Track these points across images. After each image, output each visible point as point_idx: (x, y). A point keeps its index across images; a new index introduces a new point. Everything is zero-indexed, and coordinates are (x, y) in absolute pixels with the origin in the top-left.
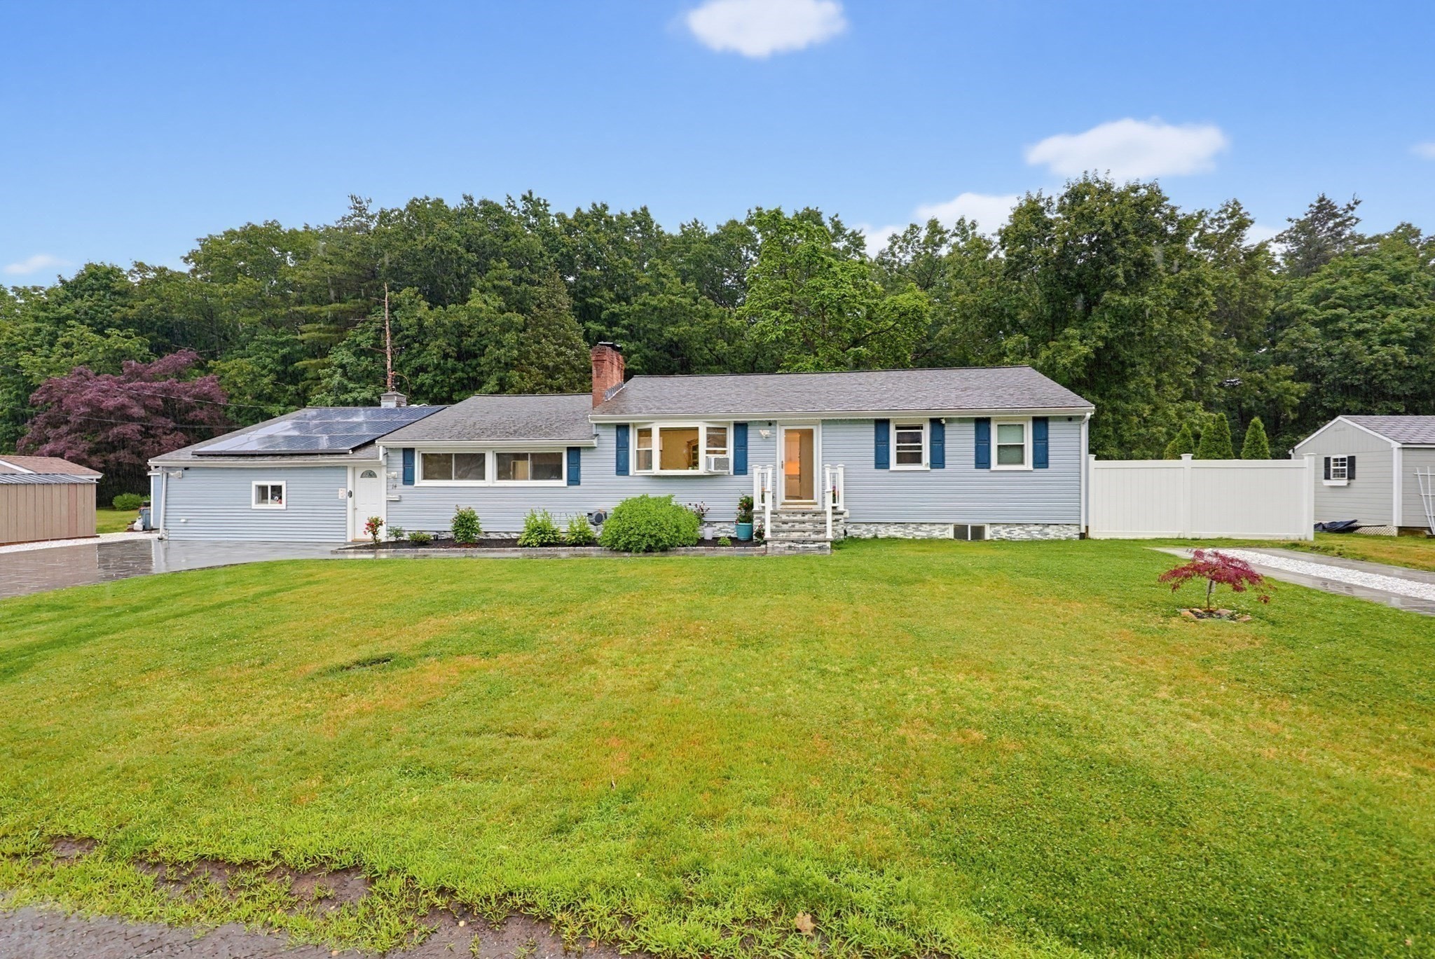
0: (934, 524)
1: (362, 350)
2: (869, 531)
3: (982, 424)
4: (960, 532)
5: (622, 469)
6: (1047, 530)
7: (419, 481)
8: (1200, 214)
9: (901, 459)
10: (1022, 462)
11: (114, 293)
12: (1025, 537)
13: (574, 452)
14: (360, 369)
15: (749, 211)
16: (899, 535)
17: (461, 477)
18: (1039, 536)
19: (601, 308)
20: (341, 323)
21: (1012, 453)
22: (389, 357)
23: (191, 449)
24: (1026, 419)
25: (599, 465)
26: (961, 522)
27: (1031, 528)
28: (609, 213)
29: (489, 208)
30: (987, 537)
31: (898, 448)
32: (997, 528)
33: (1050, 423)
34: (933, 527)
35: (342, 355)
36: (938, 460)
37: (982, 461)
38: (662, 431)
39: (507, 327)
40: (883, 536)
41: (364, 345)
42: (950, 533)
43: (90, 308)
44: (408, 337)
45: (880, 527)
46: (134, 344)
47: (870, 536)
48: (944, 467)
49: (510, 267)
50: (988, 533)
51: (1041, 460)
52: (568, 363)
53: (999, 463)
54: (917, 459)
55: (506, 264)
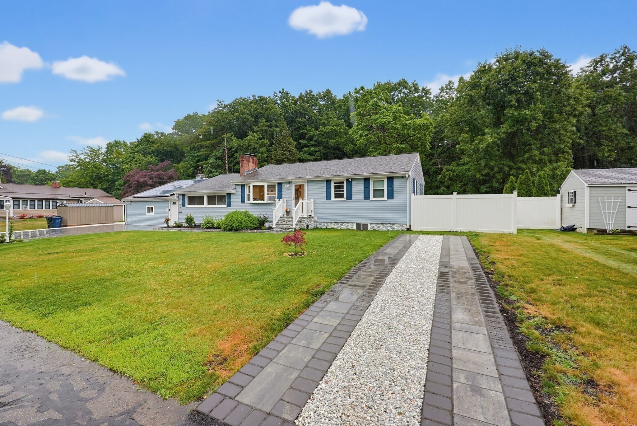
0: (348, 223)
1: (218, 157)
2: (324, 225)
3: (367, 180)
4: (358, 225)
5: (243, 201)
6: (394, 226)
7: (187, 206)
8: (602, 56)
9: (336, 196)
10: (383, 197)
11: (151, 143)
12: (385, 229)
13: (229, 194)
14: (217, 164)
15: (374, 85)
16: (335, 227)
17: (198, 204)
18: (390, 229)
19: (306, 134)
20: (213, 147)
21: (378, 193)
22: (227, 159)
23: (132, 196)
24: (384, 178)
25: (236, 200)
26: (359, 222)
27: (387, 225)
28: (312, 94)
29: (262, 99)
30: (369, 229)
31: (335, 191)
32: (373, 225)
33: (394, 180)
34: (348, 224)
35: (211, 160)
36: (349, 197)
37: (367, 197)
38: (253, 186)
39: (262, 146)
40: (329, 228)
41: (218, 156)
42: (355, 227)
43: (143, 148)
44: (233, 151)
45: (329, 224)
46: (153, 159)
47: (325, 227)
48: (352, 199)
49: (266, 122)
50: (370, 227)
51: (391, 196)
52: (287, 158)
53: (374, 197)
54: (341, 196)
55: (265, 120)
